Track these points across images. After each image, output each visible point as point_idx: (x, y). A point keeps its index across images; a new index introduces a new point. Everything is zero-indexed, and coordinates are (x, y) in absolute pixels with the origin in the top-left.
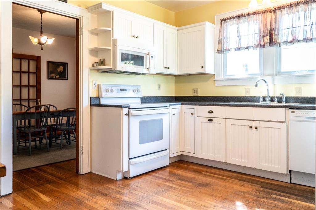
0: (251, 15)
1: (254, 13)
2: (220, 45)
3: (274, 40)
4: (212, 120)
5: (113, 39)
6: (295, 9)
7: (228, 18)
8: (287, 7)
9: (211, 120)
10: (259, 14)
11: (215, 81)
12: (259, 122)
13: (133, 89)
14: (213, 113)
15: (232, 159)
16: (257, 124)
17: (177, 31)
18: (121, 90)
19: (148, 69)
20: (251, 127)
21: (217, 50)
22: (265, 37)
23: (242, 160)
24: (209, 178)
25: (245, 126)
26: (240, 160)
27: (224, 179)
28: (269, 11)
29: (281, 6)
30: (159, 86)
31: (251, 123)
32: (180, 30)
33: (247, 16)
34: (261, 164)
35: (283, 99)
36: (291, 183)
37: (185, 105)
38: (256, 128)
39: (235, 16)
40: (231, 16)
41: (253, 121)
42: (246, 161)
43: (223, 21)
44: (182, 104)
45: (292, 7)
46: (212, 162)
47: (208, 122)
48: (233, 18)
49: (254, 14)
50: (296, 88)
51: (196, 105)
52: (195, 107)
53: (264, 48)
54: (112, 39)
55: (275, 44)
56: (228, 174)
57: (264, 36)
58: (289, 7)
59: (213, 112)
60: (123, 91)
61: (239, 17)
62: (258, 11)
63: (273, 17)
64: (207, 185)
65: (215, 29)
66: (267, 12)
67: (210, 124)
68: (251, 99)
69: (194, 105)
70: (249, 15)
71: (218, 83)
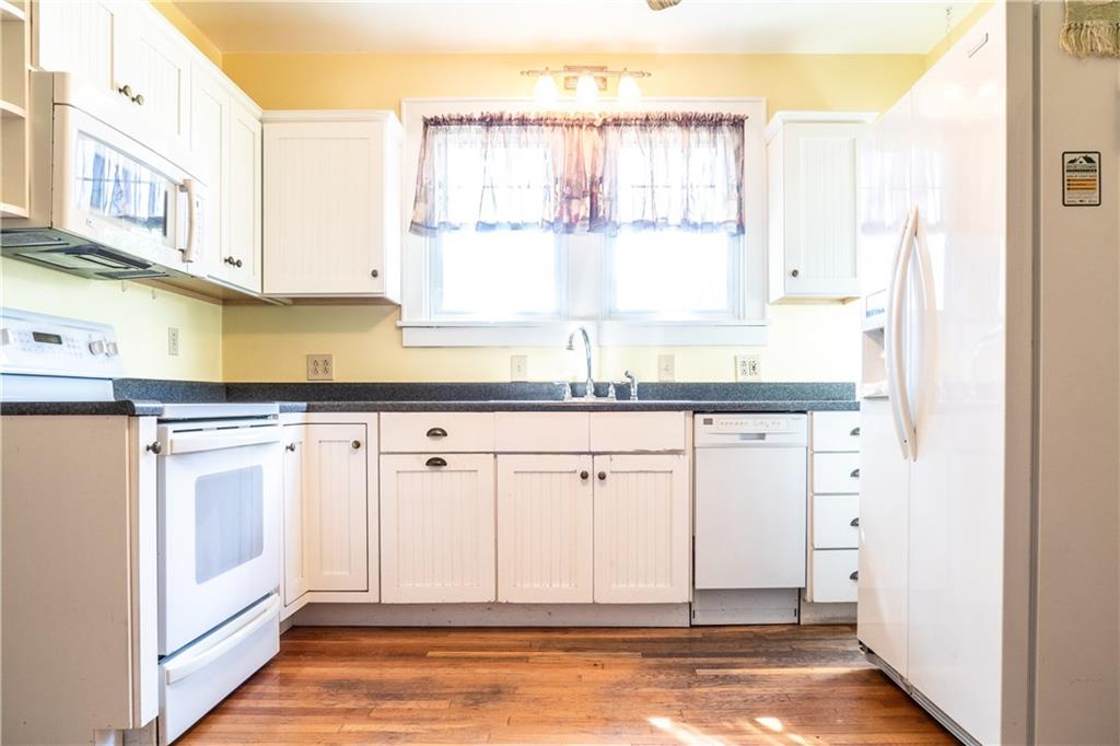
0: (532, 124)
1: (540, 122)
2: (421, 205)
3: (601, 214)
4: (444, 463)
5: (33, 70)
6: (656, 134)
7: (451, 120)
8: (638, 122)
9: (436, 463)
10: (554, 125)
11: (401, 328)
12: (608, 456)
13: (88, 339)
14: (444, 438)
15: (519, 585)
16: (602, 464)
17: (260, 124)
18: (39, 337)
19: (182, 251)
20: (584, 476)
21: (412, 222)
22: (574, 202)
23: (554, 585)
24: (477, 667)
25: (564, 475)
26: (548, 586)
27: (520, 659)
28: (586, 123)
29: (622, 117)
30: (174, 336)
31: (584, 463)
32: (269, 122)
33: (518, 125)
34: (614, 585)
35: (632, 390)
36: (692, 626)
37: (326, 411)
38: (602, 477)
39: (477, 116)
40: (464, 113)
41: (590, 457)
42: (566, 586)
43: (432, 123)
44: (309, 410)
45: (651, 125)
46: (433, 610)
47: (427, 468)
48: (470, 121)
49: (540, 125)
50: (660, 357)
51: (375, 411)
52: (371, 417)
53: (571, 235)
54: (28, 66)
55: (606, 224)
56: (514, 640)
57: (570, 198)
58: (641, 125)
59: (445, 434)
60: (46, 345)
61: (489, 122)
62: (552, 117)
63: (601, 145)
64: (496, 692)
65: (401, 146)
66: (581, 126)
67: (436, 476)
68: (532, 390)
69: (368, 411)
70: (523, 122)
71: (410, 337)
